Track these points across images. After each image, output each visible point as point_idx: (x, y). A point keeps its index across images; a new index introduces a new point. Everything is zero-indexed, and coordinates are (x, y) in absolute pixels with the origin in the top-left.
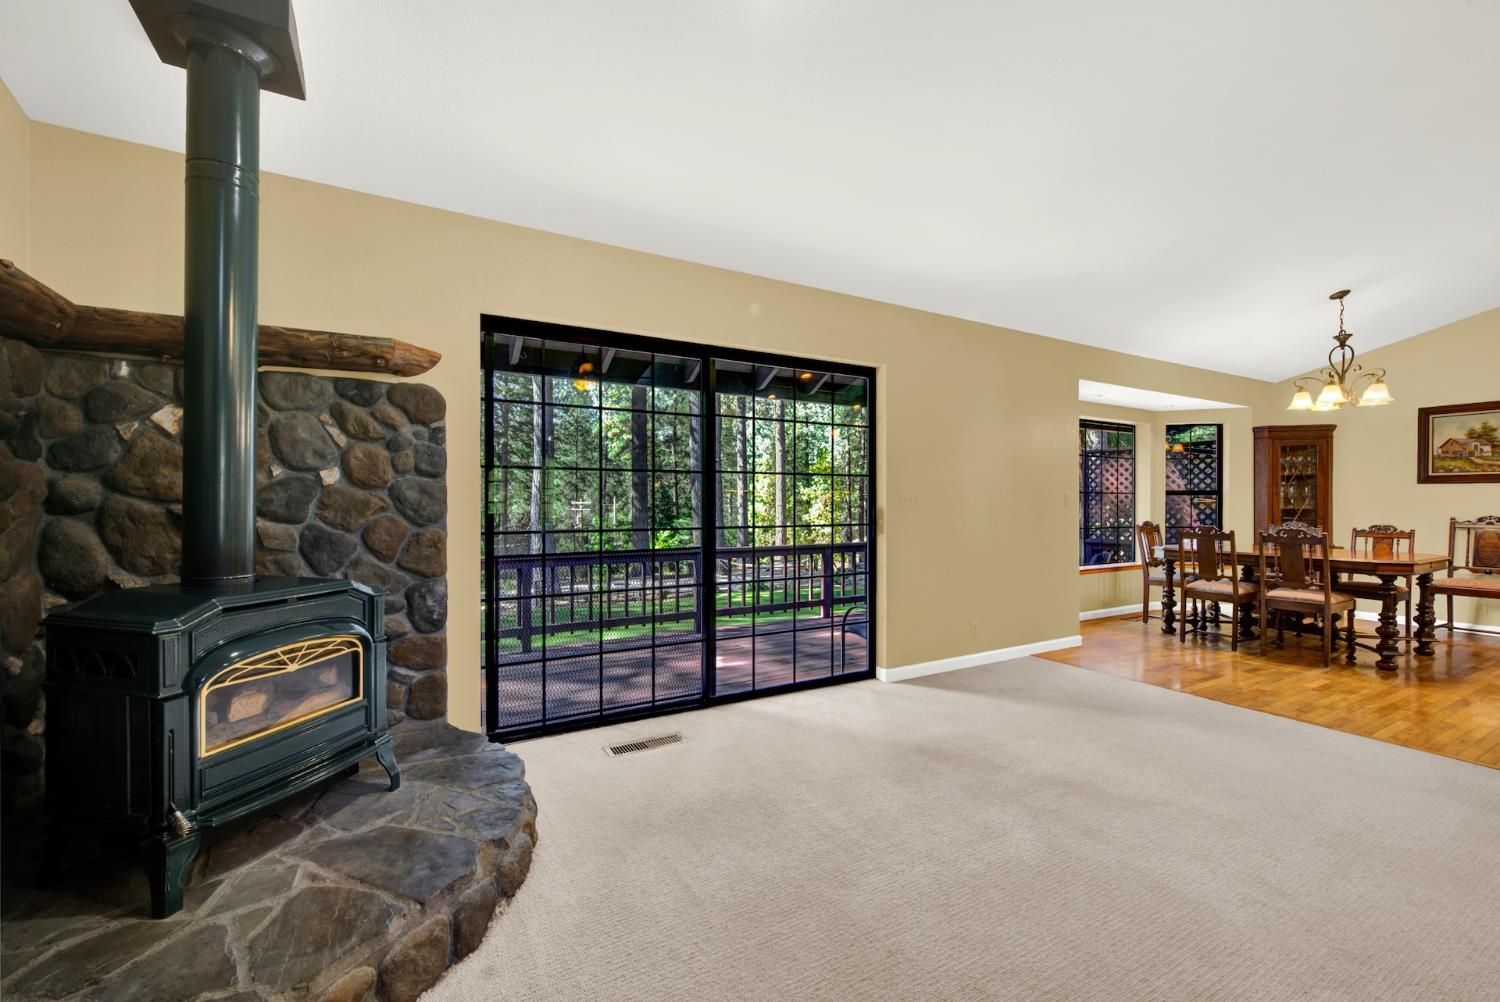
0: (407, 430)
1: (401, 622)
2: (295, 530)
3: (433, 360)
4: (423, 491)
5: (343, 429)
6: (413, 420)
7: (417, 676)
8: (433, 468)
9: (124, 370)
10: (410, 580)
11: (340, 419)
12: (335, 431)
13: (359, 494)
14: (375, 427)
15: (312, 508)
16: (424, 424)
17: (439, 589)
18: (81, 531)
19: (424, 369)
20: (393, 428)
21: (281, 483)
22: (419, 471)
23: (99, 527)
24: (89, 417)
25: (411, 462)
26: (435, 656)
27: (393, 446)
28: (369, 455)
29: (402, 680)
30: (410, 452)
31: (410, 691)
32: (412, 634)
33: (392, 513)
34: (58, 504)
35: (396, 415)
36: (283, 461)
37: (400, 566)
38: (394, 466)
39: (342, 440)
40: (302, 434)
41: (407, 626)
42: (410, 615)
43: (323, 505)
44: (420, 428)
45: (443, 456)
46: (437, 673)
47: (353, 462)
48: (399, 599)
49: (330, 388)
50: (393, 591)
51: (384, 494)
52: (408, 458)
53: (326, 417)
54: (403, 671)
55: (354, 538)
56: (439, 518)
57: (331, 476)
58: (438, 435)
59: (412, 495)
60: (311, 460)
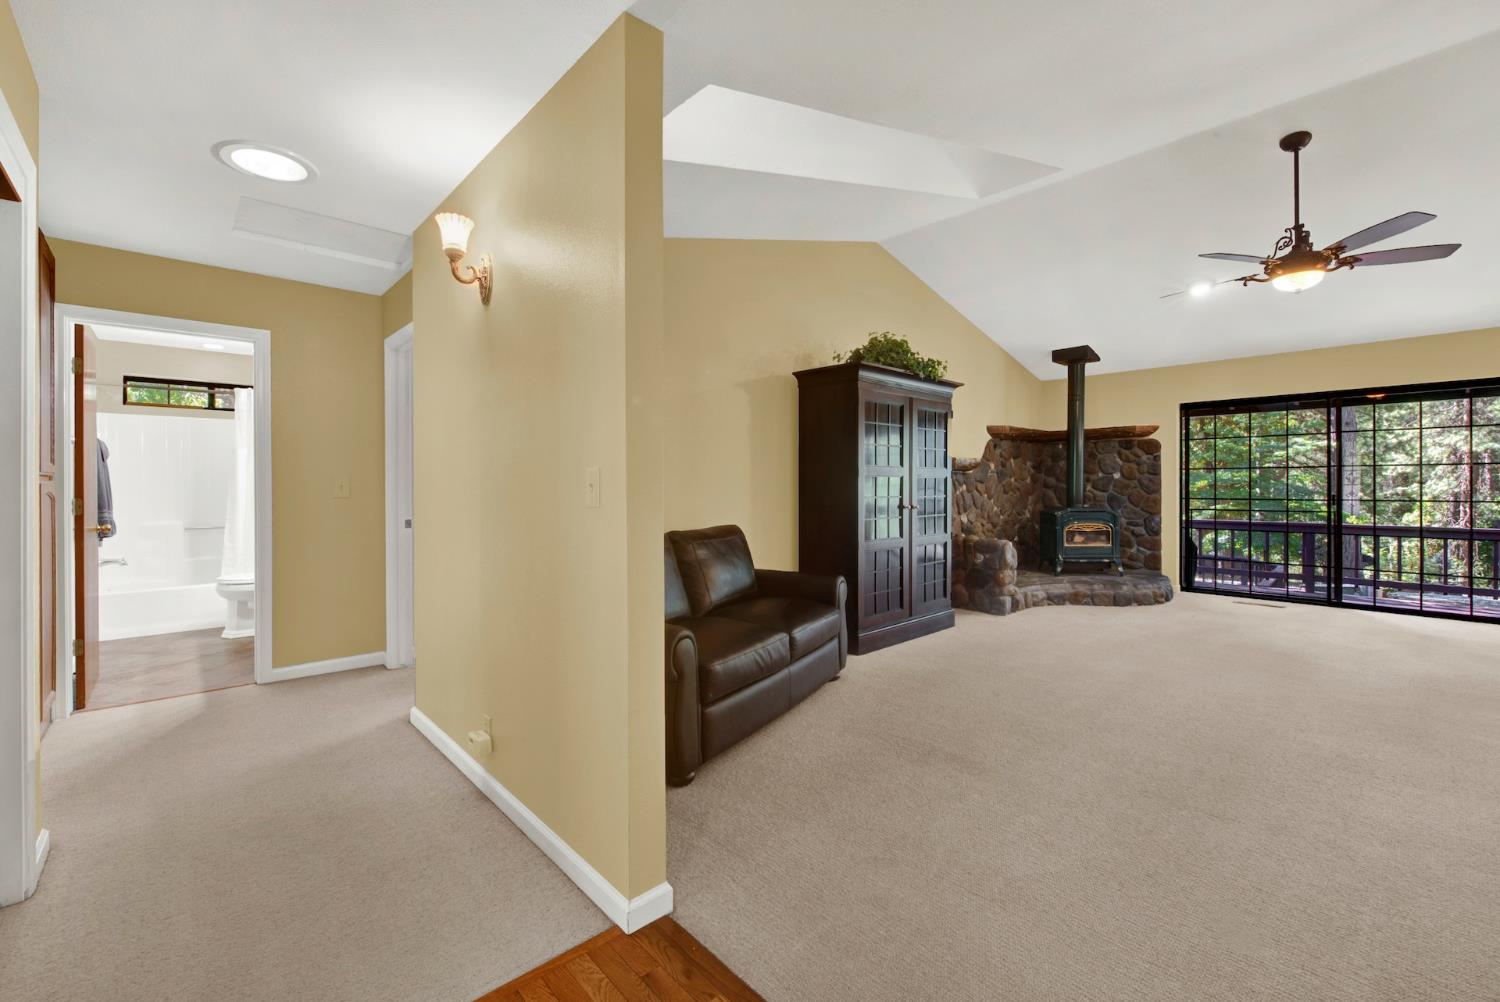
0: (1145, 457)
1: (1141, 530)
2: (1106, 494)
3: (1155, 429)
4: (1150, 480)
5: (1122, 459)
6: (1147, 454)
7: (1148, 552)
8: (1155, 471)
9: (1061, 446)
10: (1147, 515)
11: (1120, 455)
12: (1118, 460)
13: (1127, 482)
14: (1131, 457)
15: (1111, 487)
16: (1151, 454)
17: (1158, 519)
18: (1051, 493)
19: (1150, 433)
20: (1138, 456)
21: (1101, 479)
22: (1149, 473)
23: (1055, 492)
24: (1053, 461)
25: (1146, 470)
26: (1156, 546)
27: (1139, 464)
28: (1130, 468)
29: (1142, 552)
30: (1145, 466)
31: (1146, 557)
32: (1147, 536)
33: (1139, 489)
34: (1046, 486)
35: (1140, 452)
36: (1102, 471)
37: (1142, 509)
38: (1139, 472)
39: (1121, 462)
40: (1108, 462)
41: (1144, 532)
42: (1146, 529)
43: (1114, 486)
44: (1149, 456)
45: (1159, 467)
46: (1156, 553)
47: (1124, 471)
48: (1141, 521)
49: (1117, 445)
50: (1140, 518)
51: (1136, 482)
52: (1145, 468)
53: (1116, 455)
54: (1142, 549)
55: (1125, 498)
56: (1158, 490)
57: (1117, 476)
58: (1157, 459)
59: (1146, 482)
60: (1110, 470)
